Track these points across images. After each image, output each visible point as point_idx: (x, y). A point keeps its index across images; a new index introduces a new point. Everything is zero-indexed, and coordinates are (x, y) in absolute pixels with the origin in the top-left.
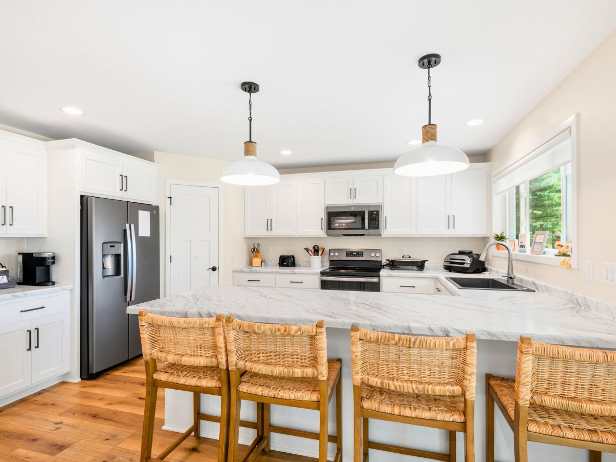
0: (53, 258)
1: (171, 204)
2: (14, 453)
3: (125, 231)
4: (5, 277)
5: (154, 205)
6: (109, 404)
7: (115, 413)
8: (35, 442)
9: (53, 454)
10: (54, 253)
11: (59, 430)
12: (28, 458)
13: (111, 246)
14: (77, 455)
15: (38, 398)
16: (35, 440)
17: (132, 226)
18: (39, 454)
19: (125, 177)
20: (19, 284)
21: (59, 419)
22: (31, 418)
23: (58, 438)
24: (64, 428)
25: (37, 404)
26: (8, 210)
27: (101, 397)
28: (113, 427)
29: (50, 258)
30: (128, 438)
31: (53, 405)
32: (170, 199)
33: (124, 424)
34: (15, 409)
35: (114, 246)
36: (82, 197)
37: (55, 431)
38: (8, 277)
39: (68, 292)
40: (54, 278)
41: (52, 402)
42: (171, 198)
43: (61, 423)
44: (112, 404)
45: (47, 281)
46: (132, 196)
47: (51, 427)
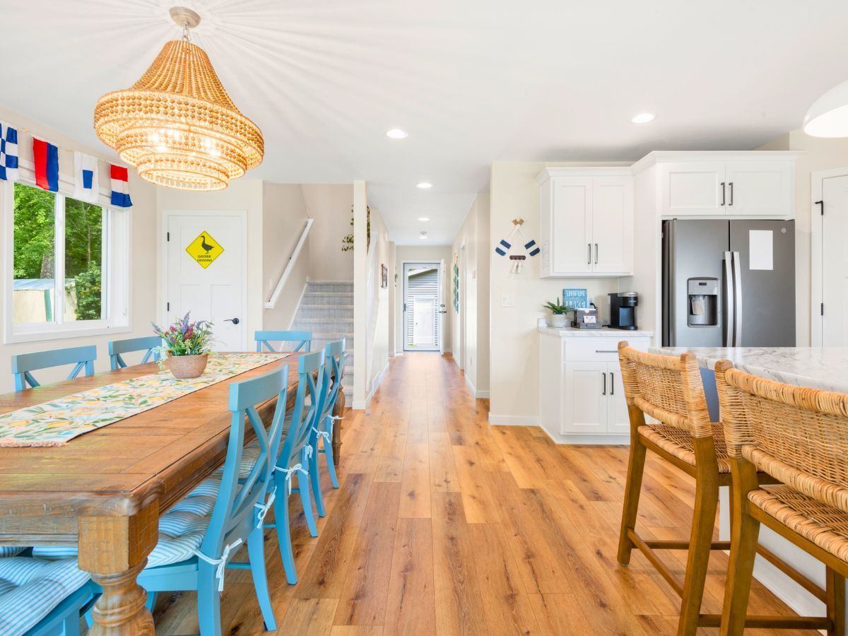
0: (636, 298)
1: (822, 213)
2: (565, 481)
3: (724, 262)
4: (594, 317)
5: (787, 219)
6: (673, 486)
7: (672, 497)
8: (584, 482)
9: (589, 498)
10: (637, 293)
11: (609, 484)
12: (570, 490)
13: (701, 284)
14: (606, 512)
15: (613, 450)
16: (585, 481)
17: (736, 255)
18: (580, 492)
19: (730, 184)
20: (609, 326)
21: (614, 474)
22: (596, 463)
23: (602, 489)
24: (613, 484)
25: (608, 454)
26: (593, 248)
27: (669, 475)
28: (658, 509)
29: (632, 299)
30: (665, 527)
31: (620, 461)
32: (820, 205)
33: (673, 513)
34: (590, 451)
35: (705, 284)
36: (664, 222)
37: (604, 483)
38: (597, 318)
39: (648, 340)
40: (639, 322)
41: (621, 458)
42: (822, 202)
43: (615, 479)
44: (676, 487)
45: (632, 324)
46: (741, 210)
47: (603, 477)
